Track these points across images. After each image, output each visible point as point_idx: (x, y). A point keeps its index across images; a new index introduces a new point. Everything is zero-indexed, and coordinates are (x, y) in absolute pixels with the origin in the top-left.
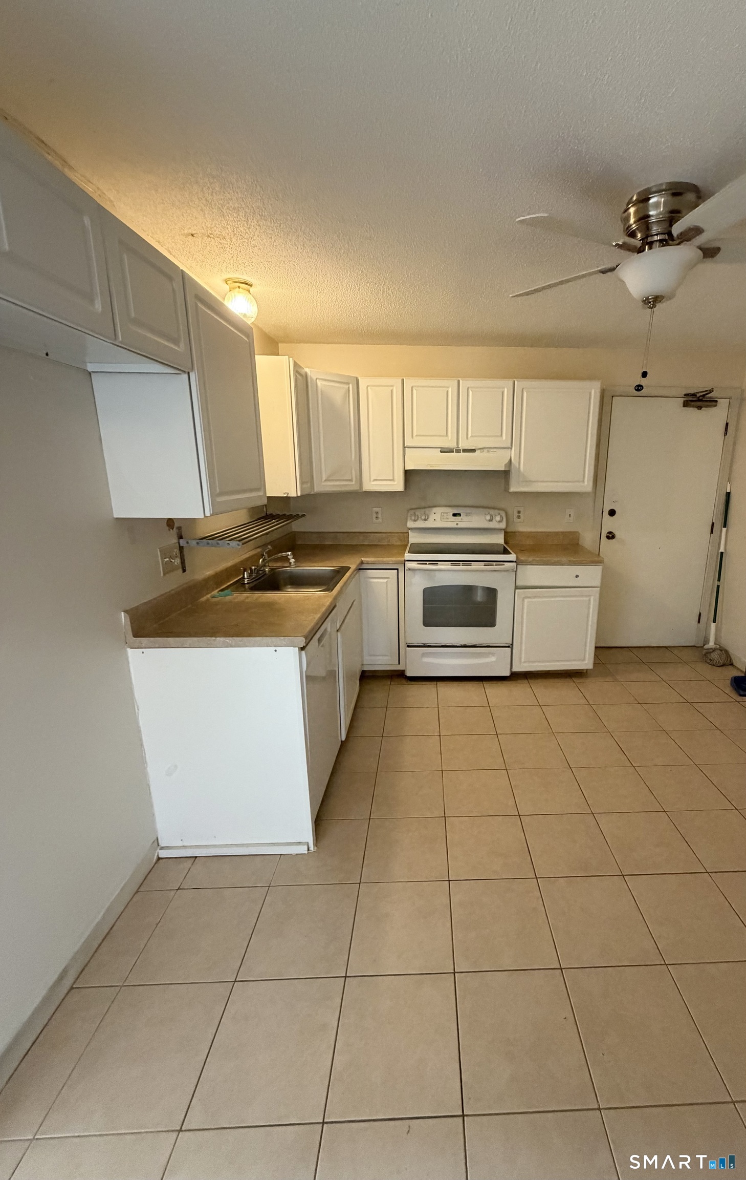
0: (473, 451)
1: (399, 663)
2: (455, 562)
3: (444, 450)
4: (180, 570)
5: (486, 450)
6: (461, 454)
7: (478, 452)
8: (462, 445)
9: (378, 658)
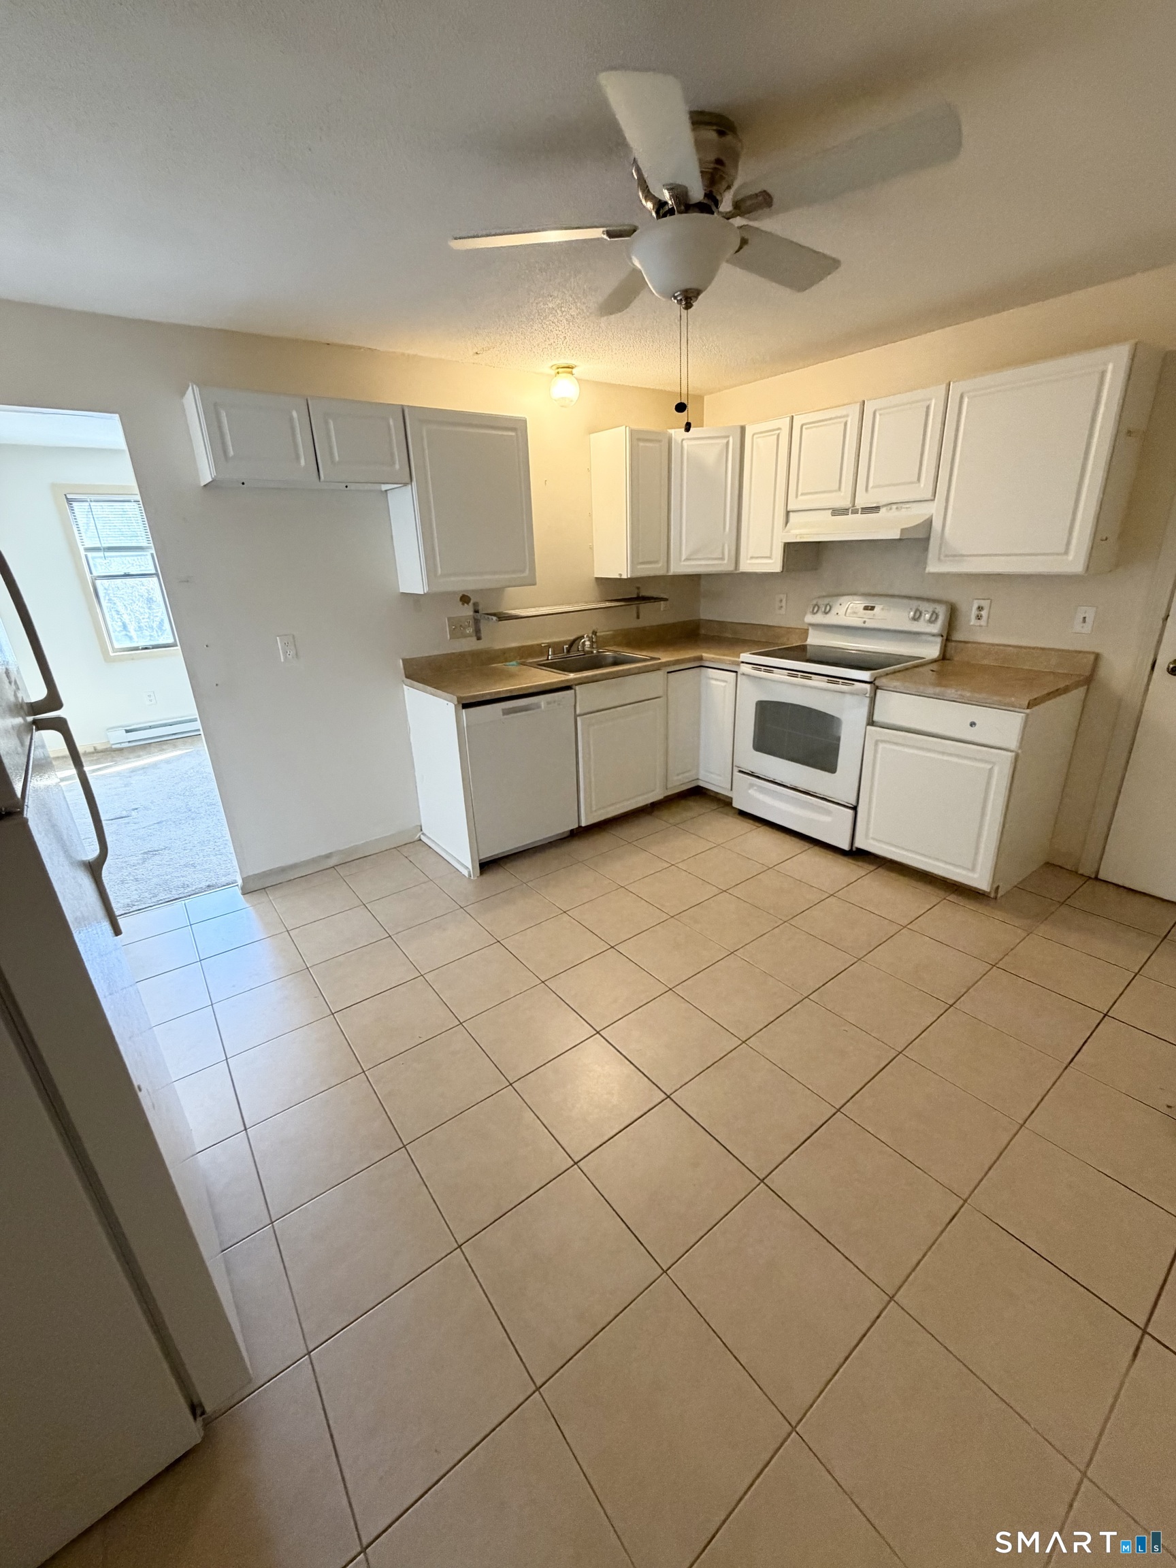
0: (876, 509)
1: (731, 790)
2: (793, 672)
3: (837, 512)
4: (475, 638)
5: (894, 507)
6: (859, 516)
7: (883, 510)
8: (861, 502)
9: (713, 776)
